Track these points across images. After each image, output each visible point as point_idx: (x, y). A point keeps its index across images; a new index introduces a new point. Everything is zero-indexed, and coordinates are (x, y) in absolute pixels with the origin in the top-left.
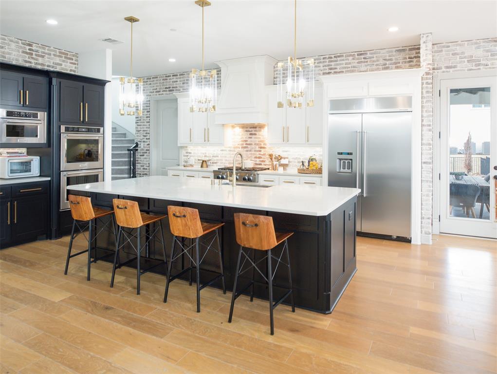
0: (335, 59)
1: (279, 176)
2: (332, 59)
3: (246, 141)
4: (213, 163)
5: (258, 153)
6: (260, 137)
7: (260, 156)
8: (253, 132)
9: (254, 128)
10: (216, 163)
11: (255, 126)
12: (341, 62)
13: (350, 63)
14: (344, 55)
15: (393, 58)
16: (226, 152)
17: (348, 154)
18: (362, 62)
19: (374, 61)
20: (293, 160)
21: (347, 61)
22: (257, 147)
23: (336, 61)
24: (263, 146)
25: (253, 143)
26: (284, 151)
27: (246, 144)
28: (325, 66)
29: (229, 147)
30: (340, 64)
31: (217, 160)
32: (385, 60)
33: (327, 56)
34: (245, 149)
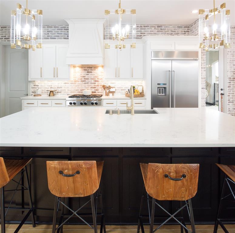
0: (144, 28)
1: (116, 100)
3: (84, 77)
4: (58, 92)
5: (93, 85)
6: (95, 74)
8: (90, 71)
9: (90, 68)
10: (60, 92)
11: (91, 67)
13: (153, 31)
14: (150, 26)
15: (176, 31)
16: (68, 84)
17: (163, 84)
18: (159, 31)
19: (166, 31)
20: (118, 89)
21: (151, 30)
22: (93, 80)
23: (145, 29)
24: (96, 80)
25: (90, 78)
26: (112, 83)
27: (85, 79)
28: (138, 31)
29: (71, 81)
30: (147, 31)
31: (61, 90)
32: (172, 31)
33: (139, 26)
34: (83, 82)
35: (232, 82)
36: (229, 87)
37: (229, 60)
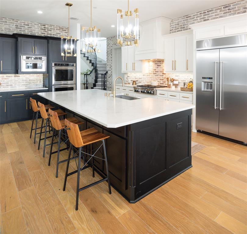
0: (208, 13)
1: (167, 92)
2: (206, 14)
3: (155, 70)
4: (139, 82)
5: (161, 77)
6: (162, 67)
7: (163, 79)
8: (159, 65)
10: (141, 82)
11: (160, 61)
12: (212, 15)
14: (214, 9)
16: (145, 76)
17: (210, 78)
18: (227, 12)
19: (236, 11)
20: (181, 82)
21: (216, 13)
22: (161, 73)
23: (208, 14)
24: (164, 73)
25: (159, 71)
26: (176, 76)
27: (156, 72)
28: (201, 19)
29: (147, 73)
30: (211, 16)
31: (141, 81)
33: (203, 12)
34: (155, 75)
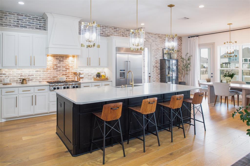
0: (105, 28)
2: (104, 28)
3: (56, 65)
5: (64, 72)
6: (66, 62)
7: (66, 73)
8: (61, 60)
9: (62, 57)
10: (32, 80)
12: (107, 30)
13: (111, 31)
14: (109, 27)
15: (125, 33)
16: (40, 72)
17: (124, 70)
18: (115, 31)
19: (119, 32)
20: (85, 75)
22: (64, 68)
23: (105, 29)
24: (67, 68)
25: (61, 66)
26: (80, 70)
27: (57, 67)
28: (101, 30)
32: (123, 33)
33: (102, 26)
34: (55, 70)
35: (154, 68)
36: (153, 72)
37: (153, 54)
